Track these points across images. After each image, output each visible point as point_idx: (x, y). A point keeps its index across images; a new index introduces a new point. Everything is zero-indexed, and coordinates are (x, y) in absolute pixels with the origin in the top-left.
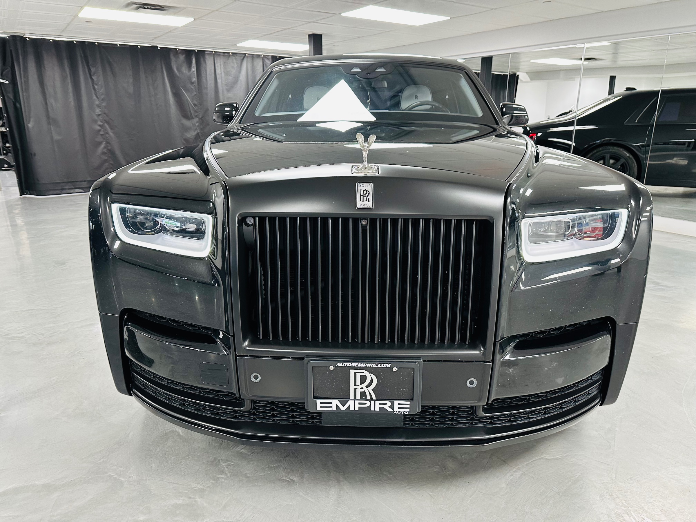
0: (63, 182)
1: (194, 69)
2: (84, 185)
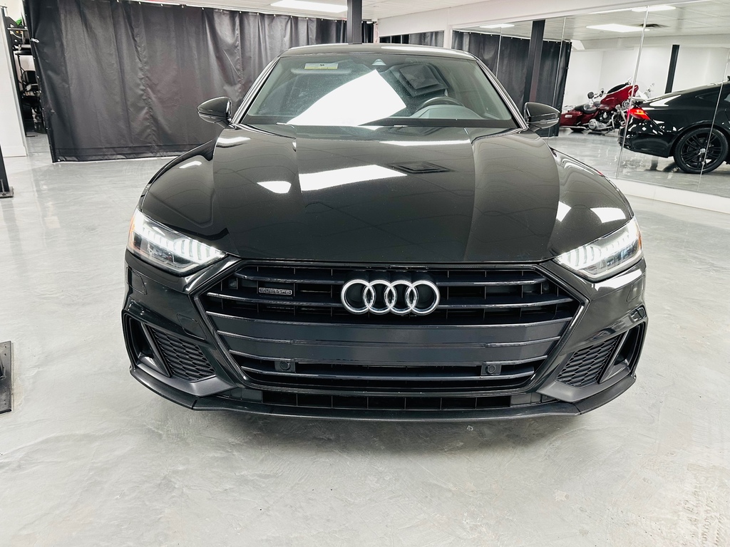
0: (105, 148)
1: (238, 32)
2: (126, 151)
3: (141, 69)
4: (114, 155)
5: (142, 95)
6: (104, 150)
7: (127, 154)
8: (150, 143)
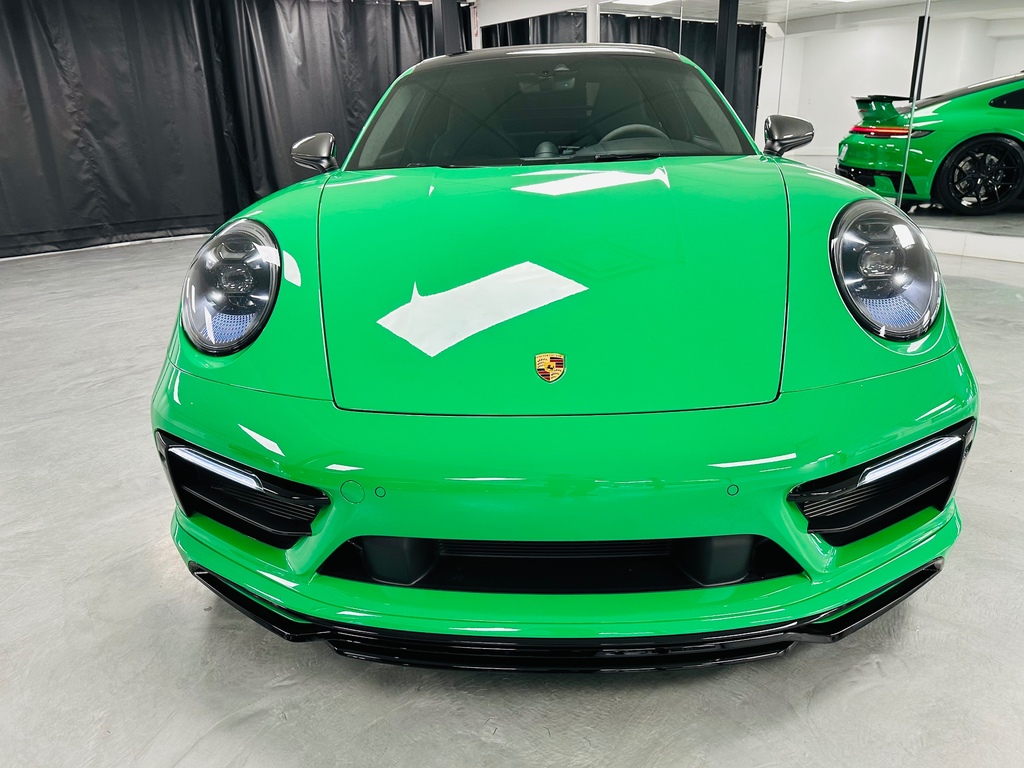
0: (21, 235)
2: (59, 237)
3: (70, 98)
4: (37, 245)
5: (76, 141)
6: (19, 238)
7: (60, 242)
8: (100, 221)
